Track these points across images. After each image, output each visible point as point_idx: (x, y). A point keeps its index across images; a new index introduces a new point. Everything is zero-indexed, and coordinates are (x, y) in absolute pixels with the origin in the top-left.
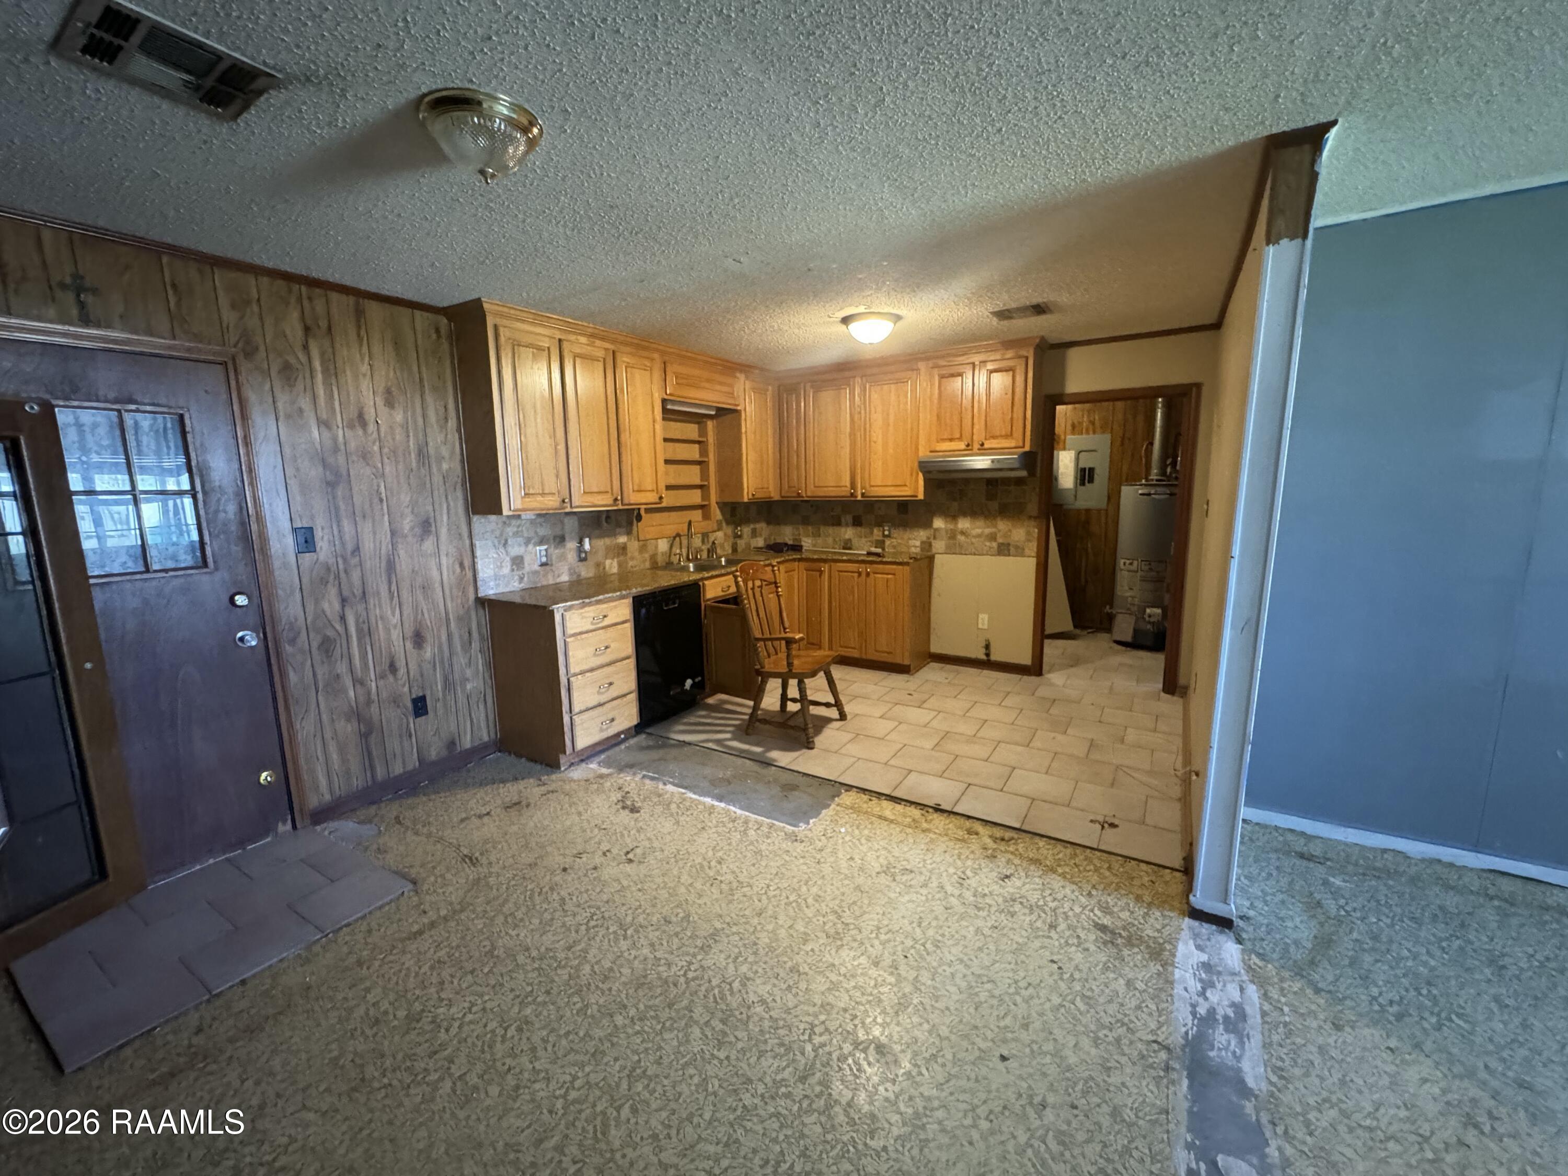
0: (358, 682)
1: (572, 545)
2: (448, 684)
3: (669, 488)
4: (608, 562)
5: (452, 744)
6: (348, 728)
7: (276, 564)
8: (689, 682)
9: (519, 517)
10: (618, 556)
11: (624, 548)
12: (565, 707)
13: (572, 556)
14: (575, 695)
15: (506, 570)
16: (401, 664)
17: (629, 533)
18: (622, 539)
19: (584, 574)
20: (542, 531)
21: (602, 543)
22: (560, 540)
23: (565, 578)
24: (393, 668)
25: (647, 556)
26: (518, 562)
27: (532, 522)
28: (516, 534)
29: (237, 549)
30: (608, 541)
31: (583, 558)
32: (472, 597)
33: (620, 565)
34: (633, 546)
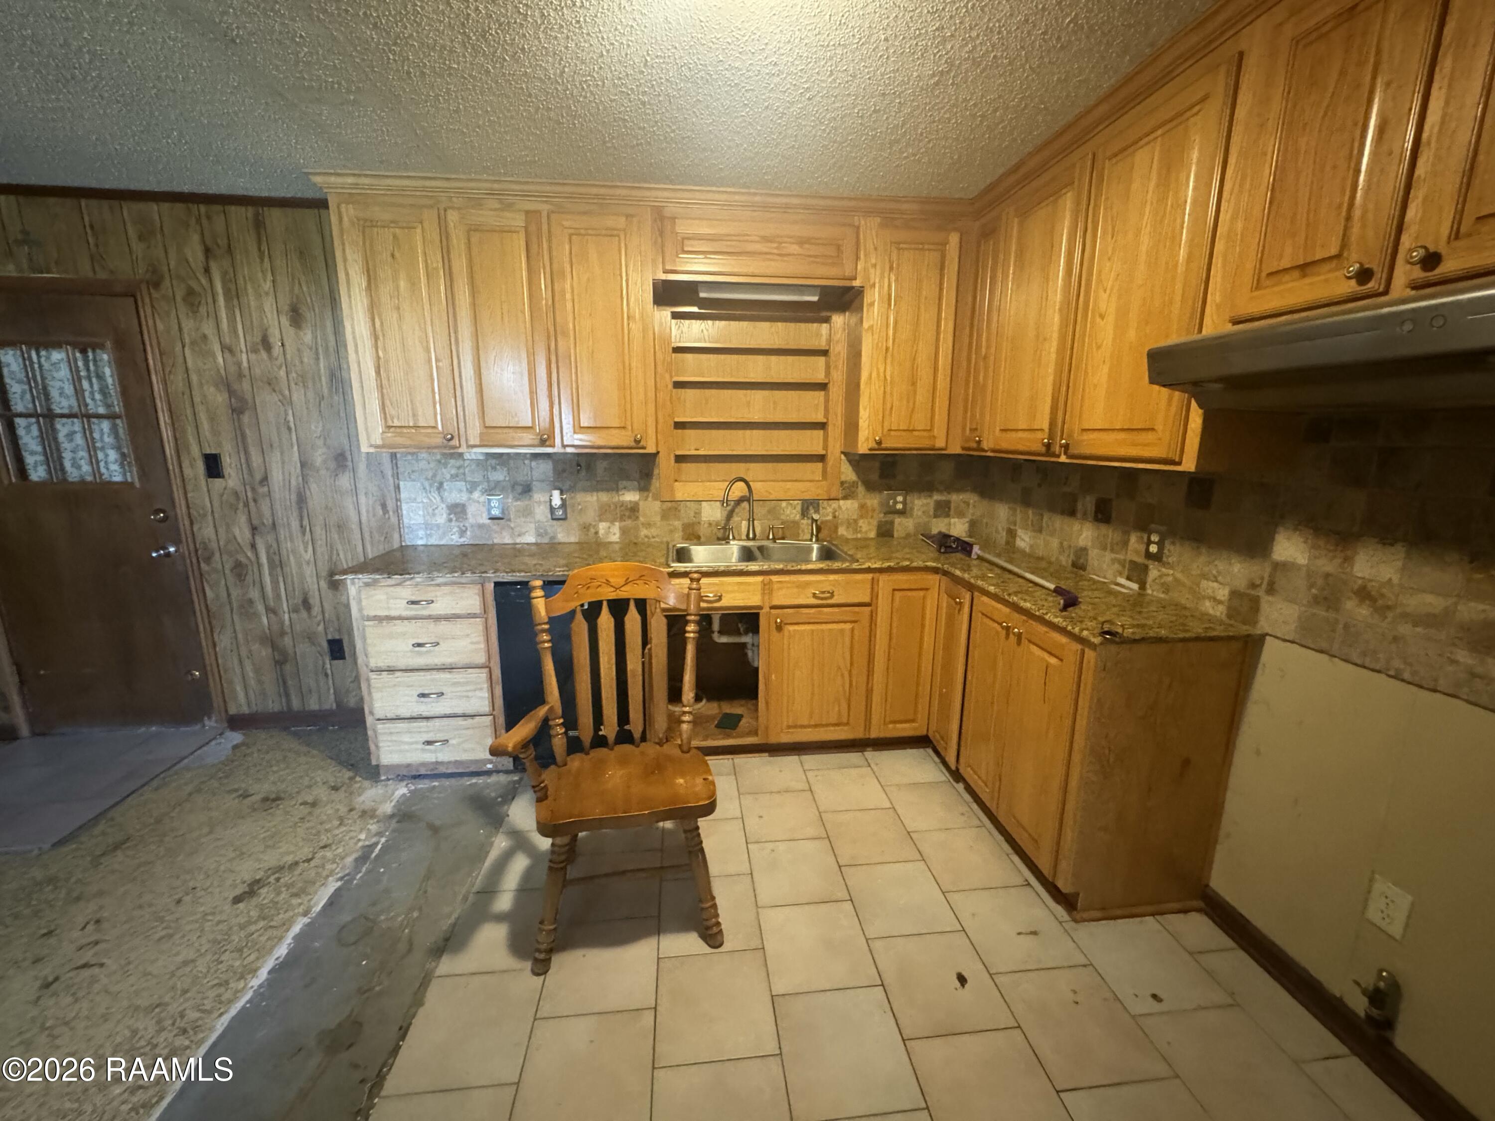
0: (271, 612)
6: (262, 652)
7: (189, 486)
10: (622, 519)
12: (368, 706)
13: (541, 513)
14: (378, 695)
16: (315, 601)
17: (644, 488)
19: (561, 537)
20: (495, 477)
21: (593, 499)
22: (523, 490)
23: (530, 538)
24: (306, 604)
26: (458, 511)
27: (478, 463)
28: (454, 477)
30: (604, 497)
31: (559, 515)
33: (624, 531)
34: (651, 508)
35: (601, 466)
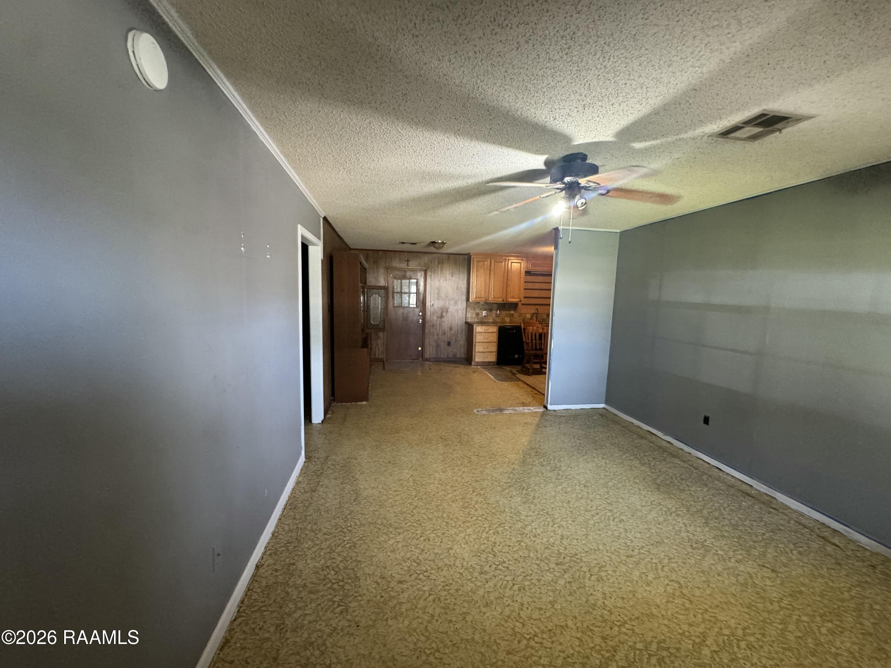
0: (438, 335)
1: (494, 312)
2: (456, 341)
3: (524, 297)
4: (506, 318)
5: (455, 355)
6: (434, 344)
7: (427, 308)
8: (516, 356)
9: (479, 303)
10: (510, 317)
11: (512, 315)
12: (474, 350)
13: (494, 315)
14: (476, 347)
15: (474, 316)
16: (446, 333)
17: (515, 310)
18: (512, 312)
19: (497, 320)
20: (485, 307)
21: (504, 312)
22: (491, 310)
23: (491, 321)
24: (445, 333)
25: (521, 318)
26: (477, 314)
27: (483, 304)
28: (478, 307)
29: (421, 304)
30: (507, 312)
31: (497, 316)
32: (464, 321)
33: (510, 320)
34: (516, 315)
35: (507, 306)
